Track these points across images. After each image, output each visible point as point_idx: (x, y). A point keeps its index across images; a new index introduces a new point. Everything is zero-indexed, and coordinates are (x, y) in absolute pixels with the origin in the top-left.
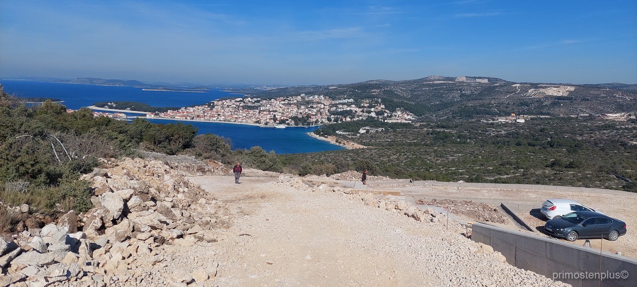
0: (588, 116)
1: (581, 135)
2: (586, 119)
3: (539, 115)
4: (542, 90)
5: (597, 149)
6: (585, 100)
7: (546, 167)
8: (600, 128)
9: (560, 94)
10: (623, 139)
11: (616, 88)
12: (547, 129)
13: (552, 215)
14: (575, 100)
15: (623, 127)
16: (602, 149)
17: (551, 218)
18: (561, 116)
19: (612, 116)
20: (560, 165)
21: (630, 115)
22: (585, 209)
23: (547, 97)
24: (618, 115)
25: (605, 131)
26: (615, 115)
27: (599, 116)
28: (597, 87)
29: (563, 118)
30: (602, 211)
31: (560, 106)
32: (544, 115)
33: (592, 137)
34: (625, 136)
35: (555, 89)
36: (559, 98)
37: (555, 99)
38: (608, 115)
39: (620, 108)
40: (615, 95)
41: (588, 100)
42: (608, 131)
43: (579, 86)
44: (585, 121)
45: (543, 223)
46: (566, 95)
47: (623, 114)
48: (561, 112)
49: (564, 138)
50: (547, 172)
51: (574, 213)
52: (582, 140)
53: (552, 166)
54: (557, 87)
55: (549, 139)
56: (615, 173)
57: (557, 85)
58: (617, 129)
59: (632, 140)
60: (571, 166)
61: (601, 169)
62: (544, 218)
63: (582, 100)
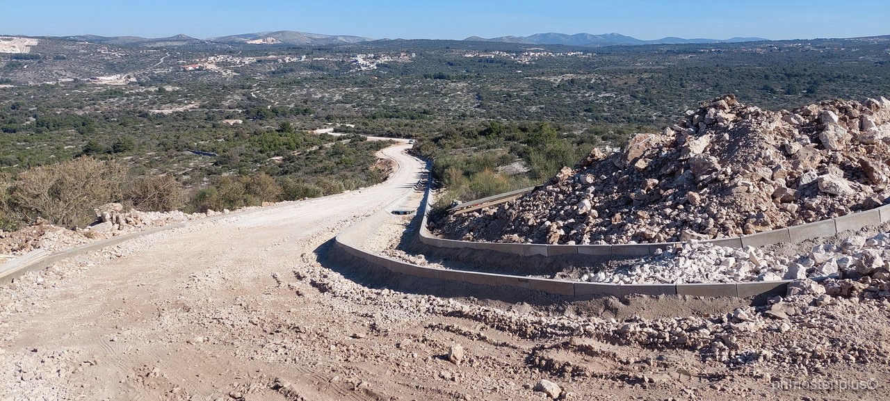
0: (72, 82)
6: (57, 58)
8: (94, 100)
9: (18, 51)
10: (140, 108)
14: (45, 58)
18: (31, 83)
19: (105, 80)
21: (129, 77)
24: (113, 77)
25: (112, 100)
26: (109, 78)
27: (88, 81)
28: (73, 40)
29: (35, 87)
31: (23, 70)
32: (1, 84)
34: (141, 104)
35: (6, 43)
36: (18, 57)
37: (11, 59)
38: (101, 78)
39: (112, 68)
40: (99, 50)
41: (64, 58)
43: (44, 38)
46: (27, 51)
47: (119, 75)
48: (28, 77)
54: (8, 40)
59: (152, 108)
63: (55, 59)
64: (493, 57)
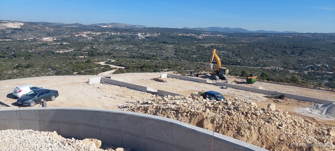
0: (33, 39)
1: (31, 49)
2: (32, 41)
3: (4, 39)
4: (4, 24)
5: (40, 56)
6: (30, 30)
7: (14, 68)
8: (40, 45)
9: (16, 27)
10: (52, 50)
11: (45, 24)
12: (11, 47)
13: (20, 95)
14: (25, 30)
15: (51, 44)
16: (43, 56)
17: (20, 97)
18: (18, 39)
19: (45, 39)
20: (21, 67)
21: (54, 38)
22: (38, 88)
23: (8, 29)
24: (48, 38)
25: (43, 47)
26: (47, 38)
27: (39, 39)
28: (36, 24)
29: (20, 41)
30: (46, 87)
31: (17, 34)
32: (8, 39)
33: (37, 50)
34: (53, 49)
35: (12, 24)
36: (15, 29)
37: (13, 30)
38: (44, 38)
39: (49, 35)
40: (45, 28)
41: (32, 30)
42: (45, 47)
43: (26, 22)
44: (32, 42)
45: (15, 101)
46: (19, 27)
47: (50, 37)
48: (18, 37)
49: (22, 51)
50: (15, 71)
51: (32, 91)
52: (32, 52)
53: (17, 68)
54: (13, 23)
55: (13, 53)
56: (51, 67)
57: (14, 22)
58: (49, 45)
59: (56, 50)
60: (28, 66)
61: (44, 66)
62: (16, 97)
63: (29, 30)
64: (189, 36)
